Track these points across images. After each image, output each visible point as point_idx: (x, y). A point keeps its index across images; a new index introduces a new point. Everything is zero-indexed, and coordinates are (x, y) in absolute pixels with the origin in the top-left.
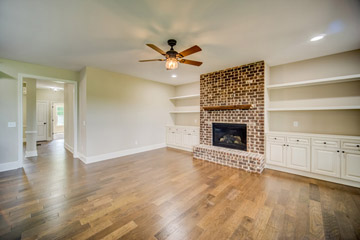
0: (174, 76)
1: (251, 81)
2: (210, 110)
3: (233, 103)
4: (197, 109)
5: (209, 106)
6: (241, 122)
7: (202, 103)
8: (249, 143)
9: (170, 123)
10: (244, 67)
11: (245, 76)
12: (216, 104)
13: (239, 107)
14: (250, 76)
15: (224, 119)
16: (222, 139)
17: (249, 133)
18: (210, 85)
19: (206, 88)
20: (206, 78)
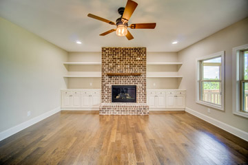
0: (79, 43)
1: (139, 59)
2: (110, 76)
3: (128, 71)
4: (99, 74)
5: (109, 72)
6: (133, 84)
7: (103, 70)
8: (138, 97)
9: (64, 87)
10: (135, 49)
11: (135, 54)
12: (115, 71)
13: (132, 74)
14: (139, 55)
15: (121, 82)
16: (117, 97)
17: (138, 91)
18: (111, 57)
19: (107, 58)
20: (107, 51)
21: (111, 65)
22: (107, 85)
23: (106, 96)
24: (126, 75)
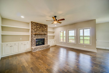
1: (45, 29)
3: (42, 33)
5: (35, 33)
7: (32, 32)
10: (44, 25)
12: (37, 33)
14: (45, 27)
19: (34, 27)
20: (34, 24)
21: (35, 30)
22: (34, 39)
23: (33, 44)
24: (41, 35)
